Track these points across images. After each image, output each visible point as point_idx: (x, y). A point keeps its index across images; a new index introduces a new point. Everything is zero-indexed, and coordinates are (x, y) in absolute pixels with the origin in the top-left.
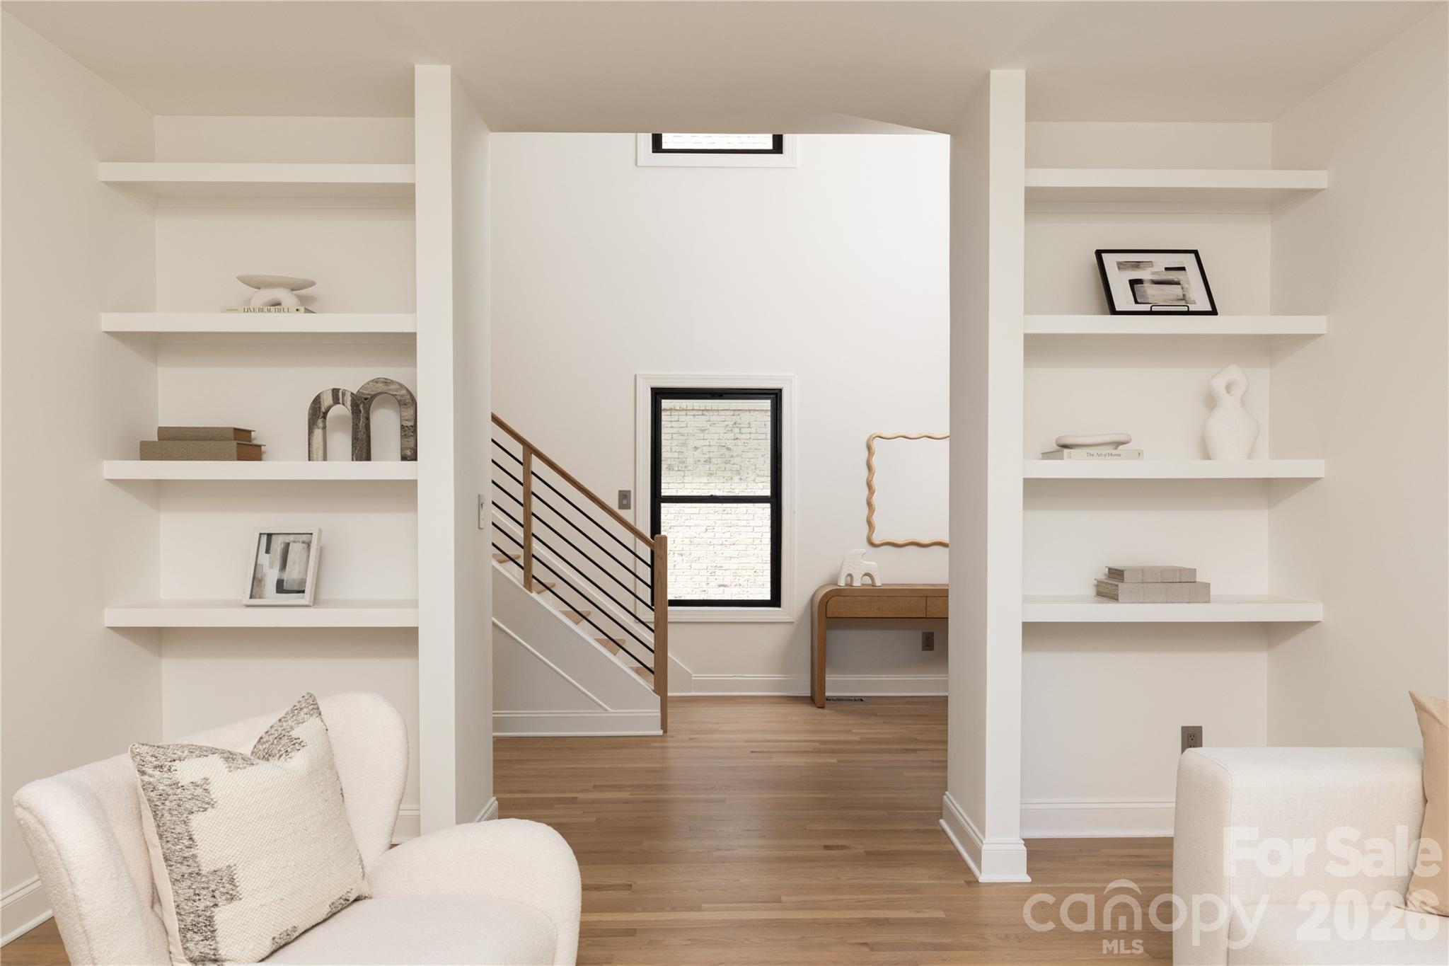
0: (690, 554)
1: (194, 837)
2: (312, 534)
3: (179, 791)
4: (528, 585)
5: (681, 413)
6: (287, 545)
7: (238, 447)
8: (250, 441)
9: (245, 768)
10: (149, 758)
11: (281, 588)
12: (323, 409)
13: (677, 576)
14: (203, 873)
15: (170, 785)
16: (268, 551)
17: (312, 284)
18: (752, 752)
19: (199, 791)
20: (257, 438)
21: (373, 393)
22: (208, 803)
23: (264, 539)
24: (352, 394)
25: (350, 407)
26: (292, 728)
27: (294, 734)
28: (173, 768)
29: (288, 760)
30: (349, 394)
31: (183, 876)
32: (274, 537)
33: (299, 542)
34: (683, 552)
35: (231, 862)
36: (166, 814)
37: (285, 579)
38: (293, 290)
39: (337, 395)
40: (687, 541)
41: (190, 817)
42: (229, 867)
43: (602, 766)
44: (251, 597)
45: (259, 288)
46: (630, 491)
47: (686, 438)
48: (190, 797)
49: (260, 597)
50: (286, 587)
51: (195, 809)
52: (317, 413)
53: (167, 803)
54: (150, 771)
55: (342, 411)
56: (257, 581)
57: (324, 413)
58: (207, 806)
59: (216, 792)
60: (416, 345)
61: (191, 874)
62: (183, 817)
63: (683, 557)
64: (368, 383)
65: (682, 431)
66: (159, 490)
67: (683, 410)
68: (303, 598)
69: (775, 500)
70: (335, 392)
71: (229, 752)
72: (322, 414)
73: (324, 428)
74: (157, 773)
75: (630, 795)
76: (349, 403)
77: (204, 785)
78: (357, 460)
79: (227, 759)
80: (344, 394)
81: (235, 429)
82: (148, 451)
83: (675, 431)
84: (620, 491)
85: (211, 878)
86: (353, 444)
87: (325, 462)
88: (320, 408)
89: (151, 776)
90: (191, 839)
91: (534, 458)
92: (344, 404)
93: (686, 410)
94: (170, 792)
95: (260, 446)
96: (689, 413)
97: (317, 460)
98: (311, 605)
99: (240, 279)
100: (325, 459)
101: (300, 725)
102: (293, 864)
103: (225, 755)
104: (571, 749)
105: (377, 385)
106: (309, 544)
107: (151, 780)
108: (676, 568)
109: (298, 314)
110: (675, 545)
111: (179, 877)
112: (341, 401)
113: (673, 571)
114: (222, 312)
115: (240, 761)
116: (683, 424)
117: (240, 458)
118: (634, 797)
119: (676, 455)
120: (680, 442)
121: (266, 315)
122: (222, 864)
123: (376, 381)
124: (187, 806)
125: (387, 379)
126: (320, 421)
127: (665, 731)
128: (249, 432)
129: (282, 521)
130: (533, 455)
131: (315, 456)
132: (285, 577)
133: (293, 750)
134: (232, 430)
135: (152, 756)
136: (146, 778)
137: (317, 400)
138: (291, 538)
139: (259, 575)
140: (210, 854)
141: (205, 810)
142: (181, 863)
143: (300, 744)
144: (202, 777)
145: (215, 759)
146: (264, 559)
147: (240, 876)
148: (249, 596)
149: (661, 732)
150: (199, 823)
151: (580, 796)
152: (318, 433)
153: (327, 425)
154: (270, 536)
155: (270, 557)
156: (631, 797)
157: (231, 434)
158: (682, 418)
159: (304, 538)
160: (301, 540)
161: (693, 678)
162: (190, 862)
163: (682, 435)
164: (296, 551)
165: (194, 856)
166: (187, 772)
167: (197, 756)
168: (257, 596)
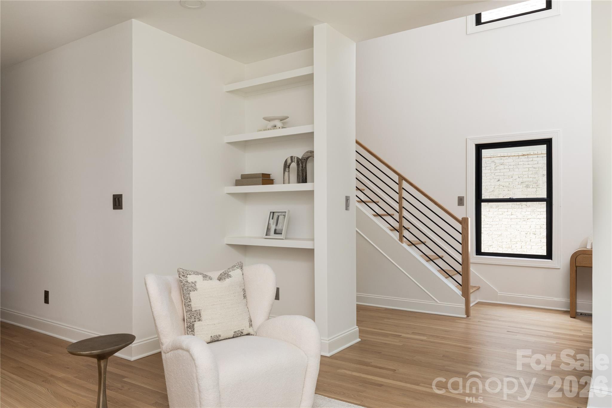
0: (540, 234)
1: (191, 299)
2: (286, 212)
3: (188, 284)
4: (401, 240)
5: (534, 156)
6: (279, 216)
7: (262, 180)
8: (270, 178)
9: (208, 280)
10: (181, 273)
11: (276, 232)
12: (288, 165)
13: (532, 246)
14: (193, 310)
15: (186, 282)
16: (272, 219)
17: (287, 118)
18: (507, 331)
19: (193, 285)
20: (272, 177)
21: (306, 157)
22: (195, 289)
23: (272, 214)
24: (297, 158)
25: (296, 163)
26: (230, 271)
27: (229, 273)
28: (187, 277)
29: (224, 281)
30: (296, 158)
31: (188, 310)
32: (275, 213)
33: (282, 215)
34: (535, 233)
35: (200, 309)
36: (185, 290)
37: (277, 229)
38: (281, 120)
39: (292, 159)
40: (538, 227)
41: (190, 292)
42: (199, 310)
43: (424, 325)
44: (266, 235)
45: (270, 121)
46: (464, 197)
47: (538, 170)
48: (191, 286)
49: (269, 235)
50: (277, 232)
51: (192, 290)
52: (286, 166)
53: (185, 287)
54: (181, 277)
55: (294, 165)
56: (268, 229)
57: (288, 166)
58: (195, 290)
59: (198, 286)
60: (314, 137)
61: (190, 310)
62: (188, 292)
63: (536, 236)
64: (305, 153)
65: (535, 166)
66: (245, 196)
67: (535, 154)
68: (281, 236)
69: (549, 200)
70: (292, 157)
71: (205, 275)
72: (287, 166)
73: (289, 171)
74: (183, 277)
75: (426, 338)
76: (296, 161)
77: (195, 283)
78: (298, 183)
79: (204, 277)
80: (294, 158)
81: (262, 174)
82: (238, 183)
83: (531, 166)
84: (458, 197)
85: (195, 313)
86: (297, 177)
87: (289, 184)
88: (287, 164)
89: (181, 278)
90: (190, 299)
91: (404, 182)
92: (294, 162)
93: (538, 154)
94: (186, 284)
95: (273, 180)
96: (539, 156)
97: (286, 184)
98: (284, 238)
99: (264, 119)
100: (289, 183)
101: (233, 271)
102: (219, 314)
103: (204, 276)
104: (415, 317)
105: (308, 154)
106: (285, 216)
107: (181, 279)
108: (531, 241)
109: (279, 129)
110: (530, 229)
111: (187, 311)
112: (293, 161)
113: (529, 243)
114: (258, 131)
115: (208, 278)
116: (536, 162)
117: (263, 184)
118: (428, 339)
119: (531, 179)
120: (534, 172)
121: (272, 131)
122: (198, 309)
123: (307, 152)
124: (190, 289)
125: (311, 151)
126: (287, 169)
127: (468, 316)
128: (269, 175)
129: (277, 207)
130: (403, 181)
131: (285, 182)
132: (277, 228)
133: (227, 278)
134: (261, 174)
135: (182, 272)
136: (180, 279)
137: (286, 161)
138: (280, 214)
139: (269, 227)
140: (195, 305)
141: (194, 291)
142: (188, 306)
143: (230, 276)
144: (195, 281)
145: (200, 277)
146: (271, 221)
147: (202, 313)
148: (265, 235)
149: (465, 316)
150: (192, 294)
151: (403, 335)
152: (286, 173)
153: (290, 170)
154: (273, 213)
155: (273, 221)
156: (427, 339)
157: (261, 176)
158: (534, 159)
159: (284, 214)
160: (283, 214)
161: (499, 294)
162: (190, 307)
163: (534, 168)
164: (281, 218)
165: (191, 305)
166: (191, 278)
167: (195, 275)
168: (268, 235)
